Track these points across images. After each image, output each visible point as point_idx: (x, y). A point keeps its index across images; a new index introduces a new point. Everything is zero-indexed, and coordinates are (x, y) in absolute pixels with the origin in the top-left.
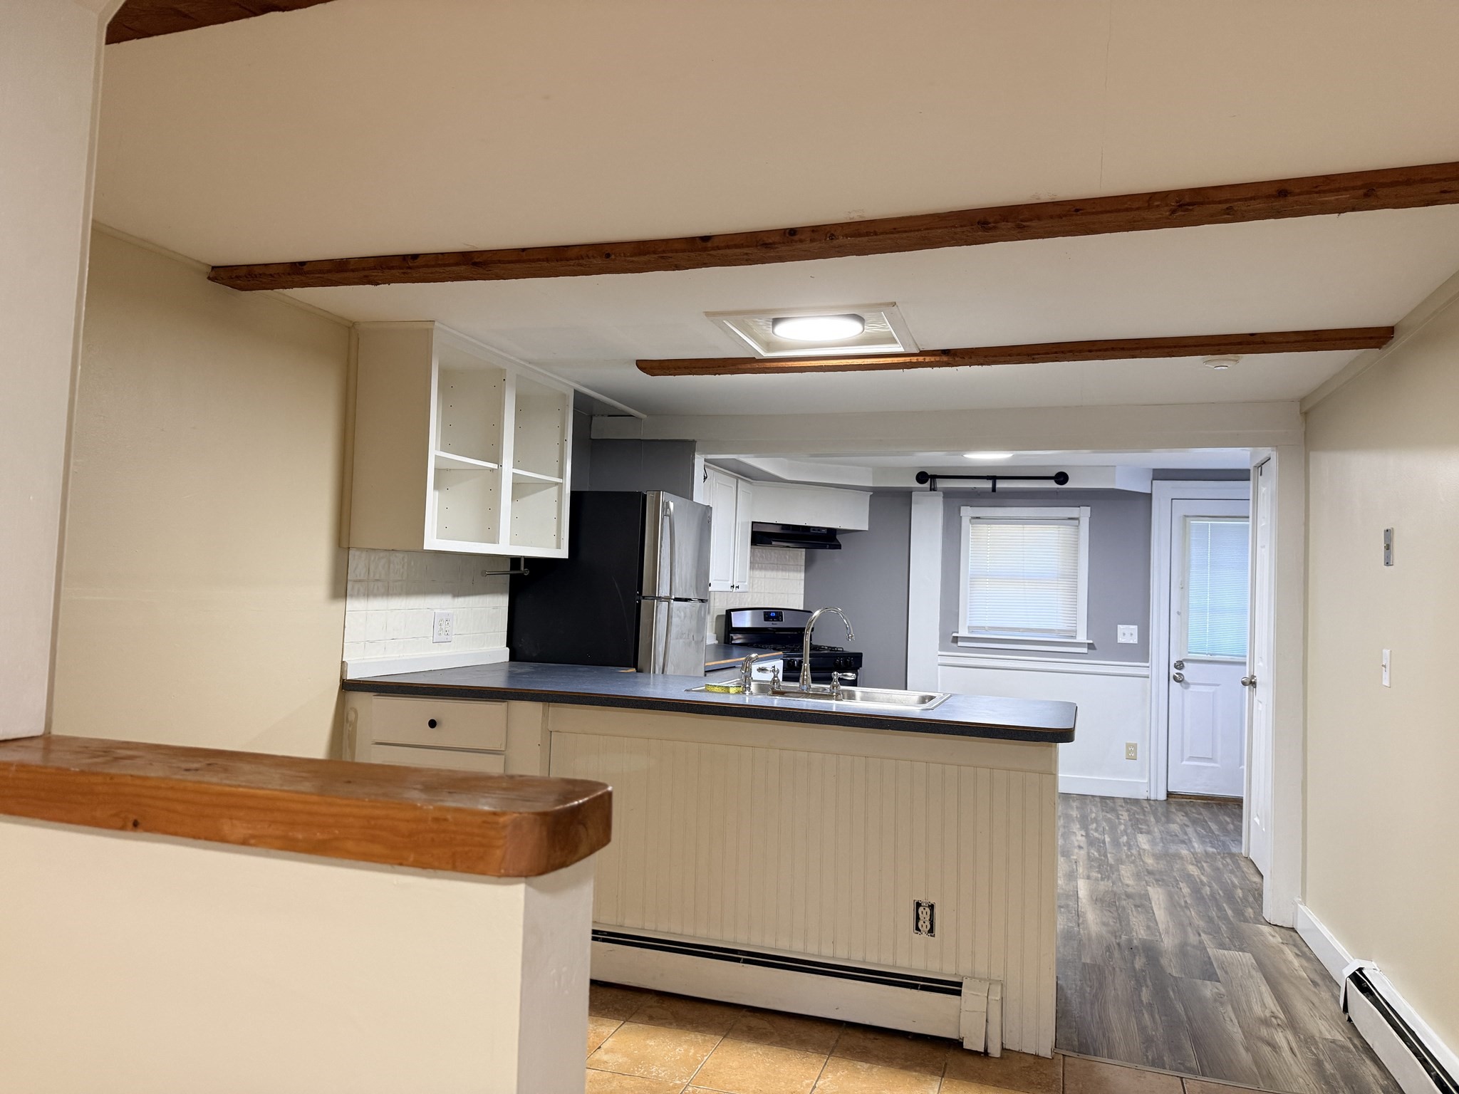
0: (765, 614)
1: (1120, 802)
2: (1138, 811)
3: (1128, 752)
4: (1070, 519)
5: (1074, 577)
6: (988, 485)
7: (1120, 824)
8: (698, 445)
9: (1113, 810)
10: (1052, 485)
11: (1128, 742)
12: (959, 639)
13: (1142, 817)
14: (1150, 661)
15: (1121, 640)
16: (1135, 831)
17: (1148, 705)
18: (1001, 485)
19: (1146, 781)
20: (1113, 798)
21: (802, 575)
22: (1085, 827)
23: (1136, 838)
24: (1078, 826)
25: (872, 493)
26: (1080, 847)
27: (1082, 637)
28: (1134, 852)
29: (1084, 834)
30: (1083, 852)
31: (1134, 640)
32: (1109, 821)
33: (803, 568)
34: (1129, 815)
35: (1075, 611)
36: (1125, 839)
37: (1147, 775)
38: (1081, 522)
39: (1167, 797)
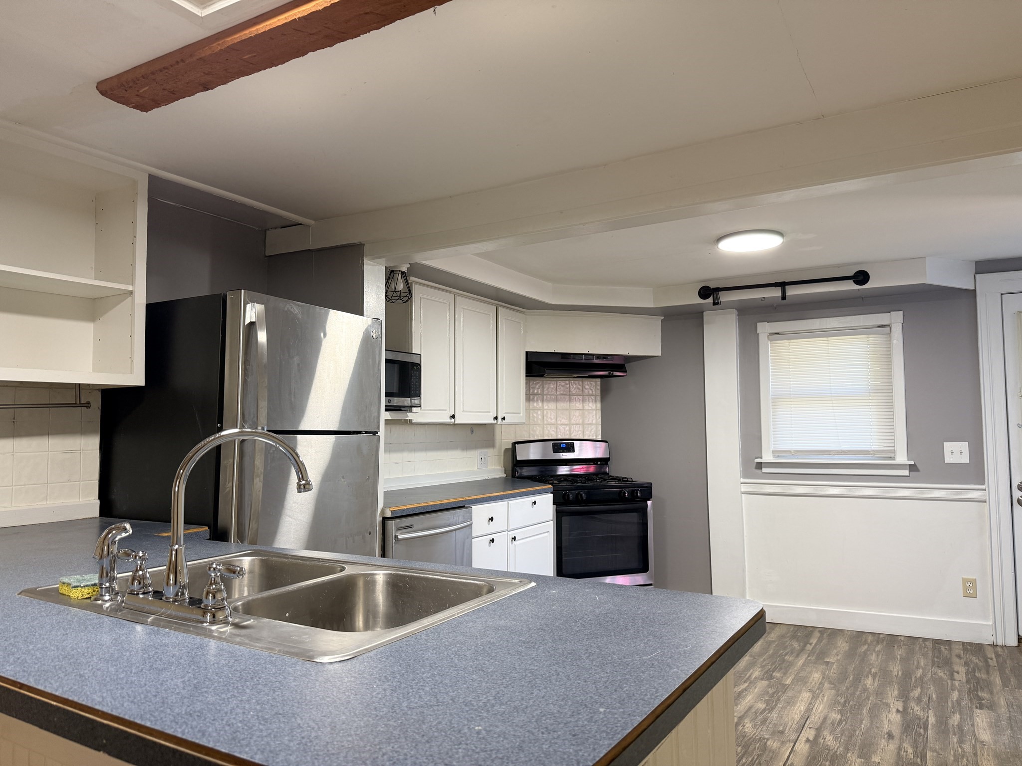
0: (554, 445)
1: (957, 650)
2: (981, 664)
3: (965, 589)
4: (879, 326)
5: (888, 391)
6: (777, 293)
7: (953, 688)
8: (367, 249)
9: (946, 663)
10: (850, 286)
11: (964, 577)
12: (763, 465)
13: (984, 676)
14: (986, 483)
15: (949, 459)
16: (972, 702)
17: (988, 534)
18: (791, 291)
19: (991, 623)
20: (950, 642)
21: (599, 405)
22: (904, 696)
23: (972, 718)
24: (896, 693)
25: (663, 318)
26: (890, 736)
27: (902, 458)
28: (967, 747)
29: (901, 709)
30: (892, 747)
31: (965, 459)
32: (938, 682)
33: (599, 398)
34: (967, 673)
35: (892, 430)
36: (956, 719)
37: (991, 616)
38: (892, 329)
39: (1019, 642)
